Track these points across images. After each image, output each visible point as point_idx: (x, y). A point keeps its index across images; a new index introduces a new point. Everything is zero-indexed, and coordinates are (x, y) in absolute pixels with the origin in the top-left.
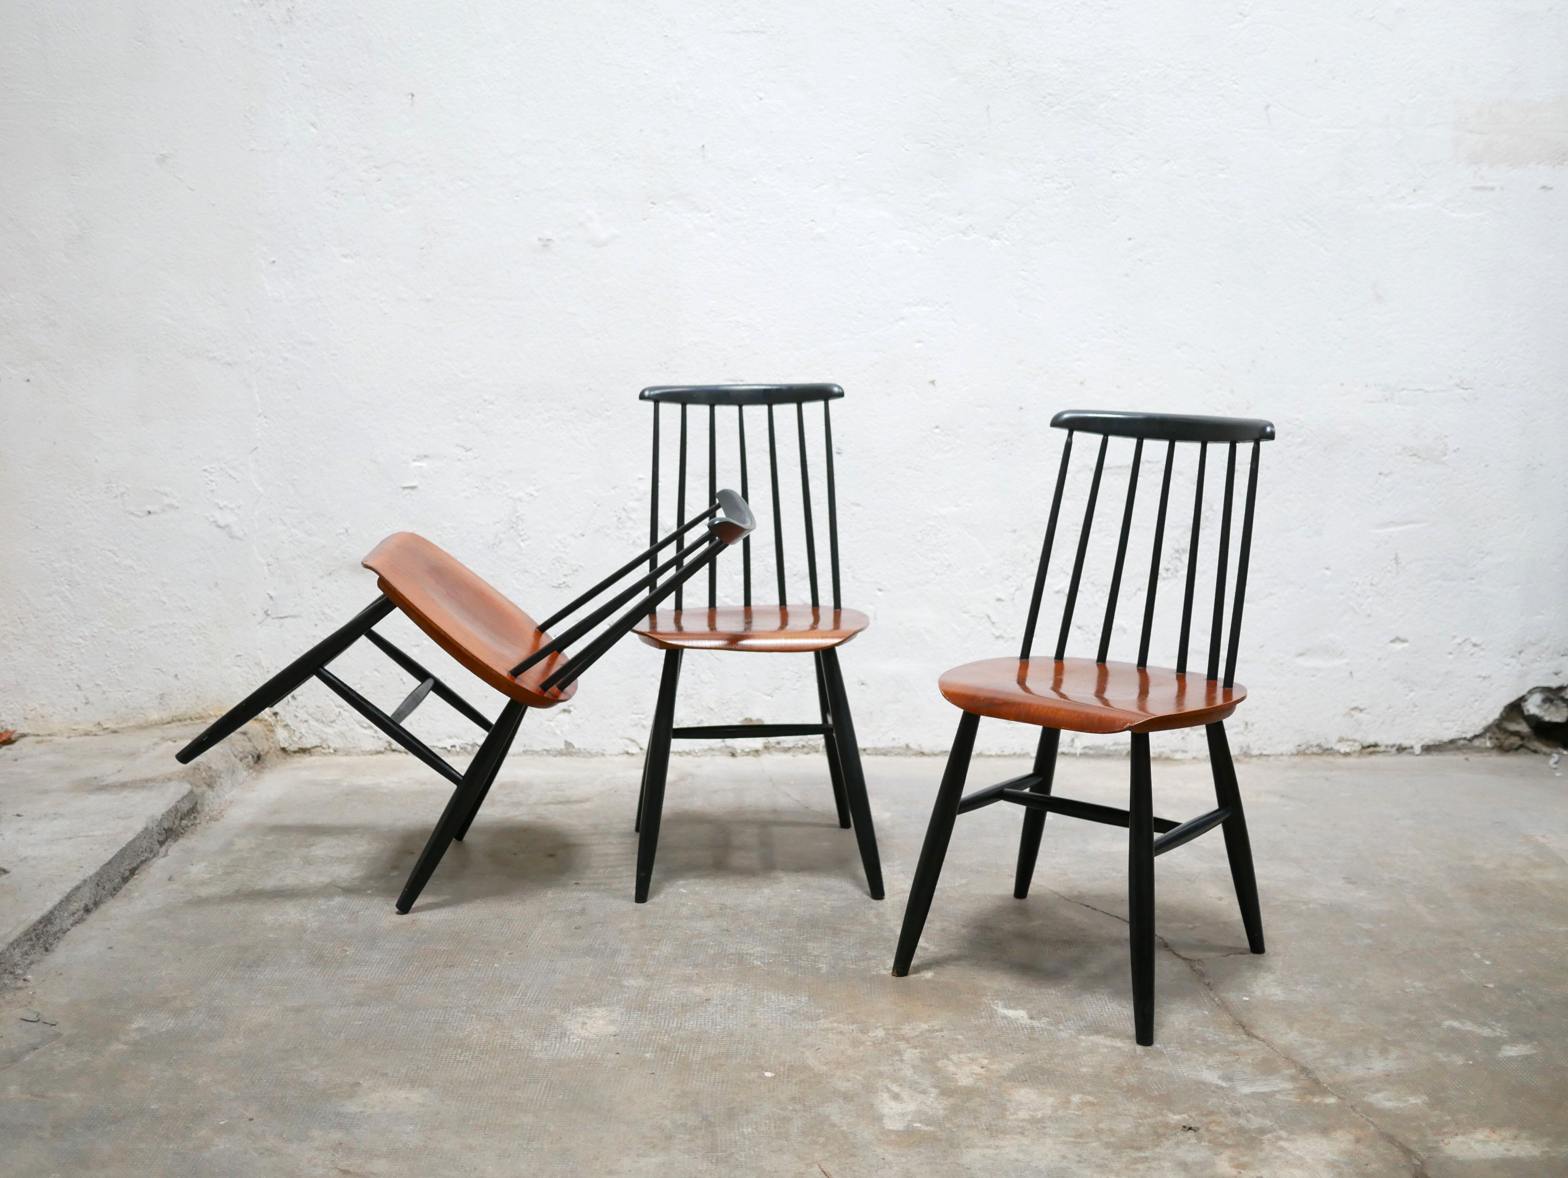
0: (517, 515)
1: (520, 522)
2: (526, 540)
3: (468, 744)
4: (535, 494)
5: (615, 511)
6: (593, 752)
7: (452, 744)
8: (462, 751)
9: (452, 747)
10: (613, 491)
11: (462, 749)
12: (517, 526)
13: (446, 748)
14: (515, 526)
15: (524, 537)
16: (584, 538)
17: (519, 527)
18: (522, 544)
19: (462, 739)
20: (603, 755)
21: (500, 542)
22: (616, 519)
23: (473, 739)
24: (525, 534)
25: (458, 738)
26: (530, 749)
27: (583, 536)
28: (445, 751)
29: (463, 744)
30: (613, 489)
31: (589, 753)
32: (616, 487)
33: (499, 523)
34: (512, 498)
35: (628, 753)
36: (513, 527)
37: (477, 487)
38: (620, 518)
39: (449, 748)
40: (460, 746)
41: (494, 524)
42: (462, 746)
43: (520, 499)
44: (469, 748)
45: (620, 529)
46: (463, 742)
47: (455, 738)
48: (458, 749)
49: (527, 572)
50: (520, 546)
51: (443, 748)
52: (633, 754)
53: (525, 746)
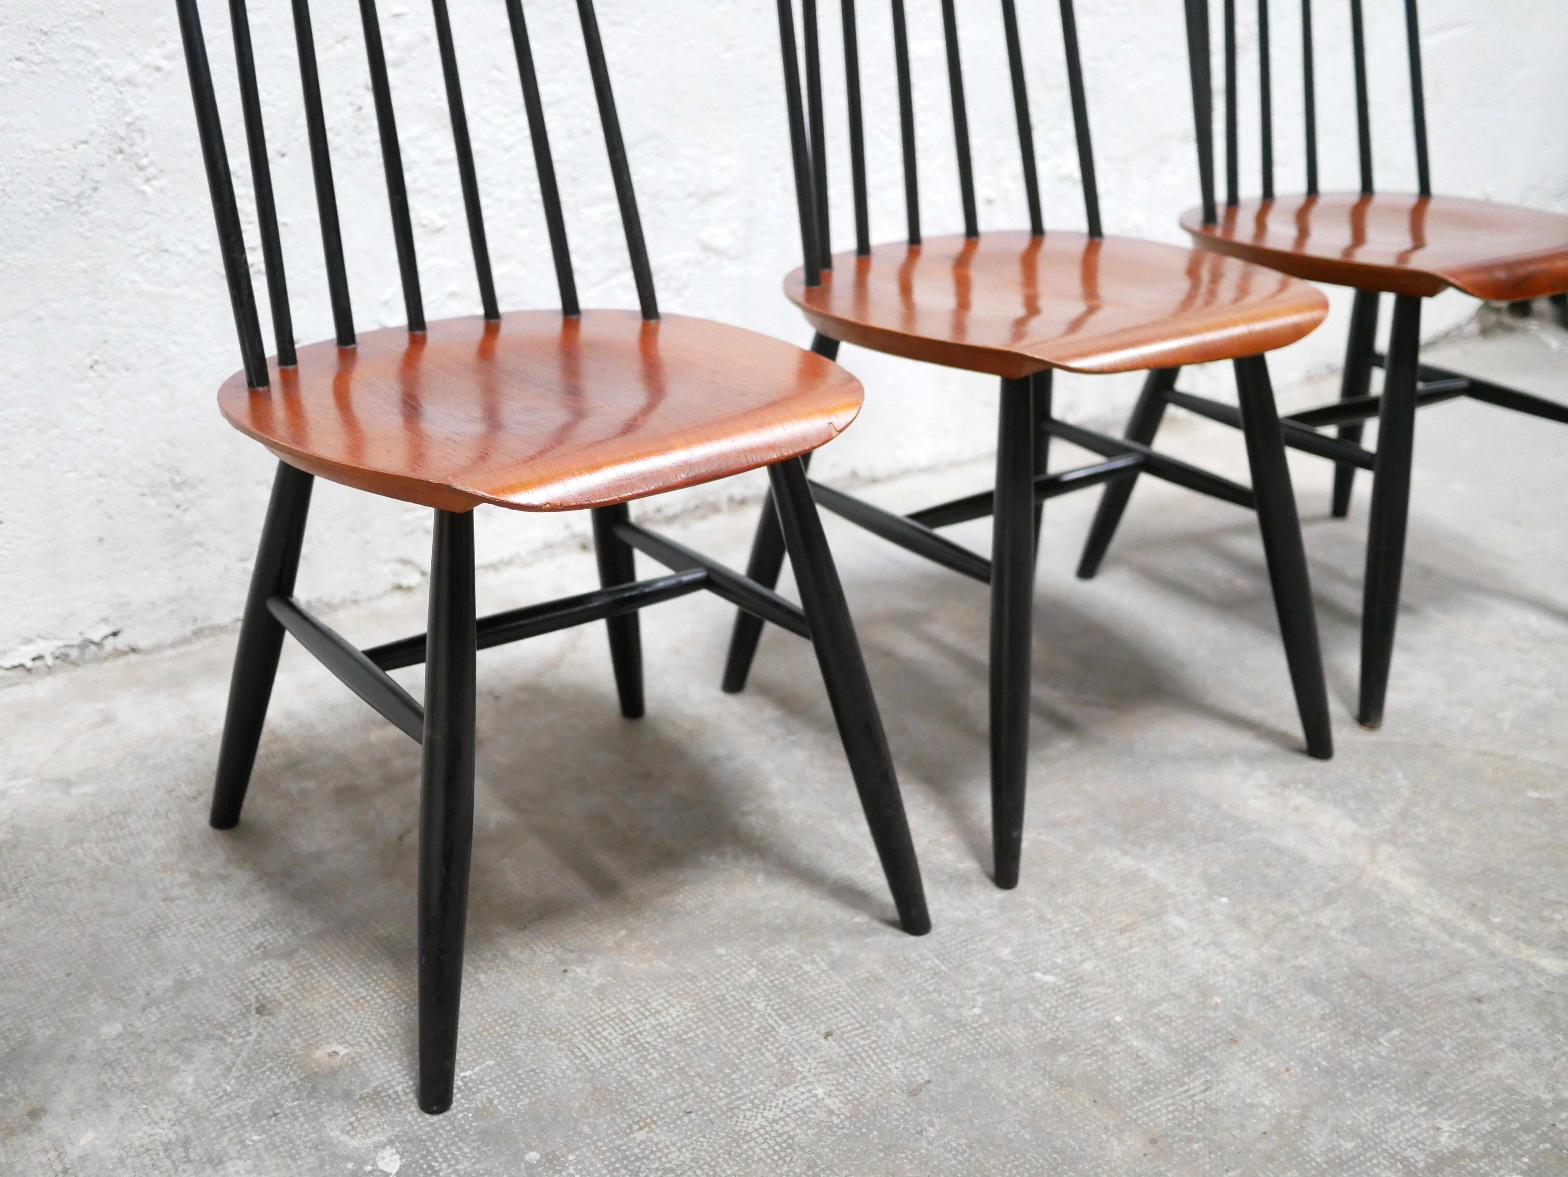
0: (128, 119)
1: (136, 135)
2: (155, 178)
3: (71, 646)
4: (163, 63)
5: (348, 93)
6: (336, 601)
7: (34, 655)
8: (58, 662)
9: (34, 659)
10: (339, 47)
11: (57, 658)
12: (131, 145)
13: (22, 666)
14: (124, 146)
15: (151, 171)
16: (285, 160)
17: (137, 149)
18: (146, 188)
19: (56, 638)
20: (355, 602)
21: (95, 189)
22: (350, 110)
23: (81, 634)
24: (152, 163)
25: (46, 639)
26: (208, 624)
27: (283, 155)
28: (21, 672)
29: (58, 648)
30: (338, 42)
31: (328, 605)
32: (346, 38)
33: (85, 142)
34: (110, 79)
35: (399, 587)
36: (121, 151)
37: (19, 59)
38: (360, 109)
39: (29, 664)
40: (52, 654)
41: (75, 148)
42: (57, 653)
43: (129, 81)
44: (74, 654)
45: (360, 133)
46: (60, 643)
47: (39, 641)
48: (49, 661)
49: (166, 251)
50: (143, 193)
51: (14, 667)
52: (410, 589)
53: (195, 620)
